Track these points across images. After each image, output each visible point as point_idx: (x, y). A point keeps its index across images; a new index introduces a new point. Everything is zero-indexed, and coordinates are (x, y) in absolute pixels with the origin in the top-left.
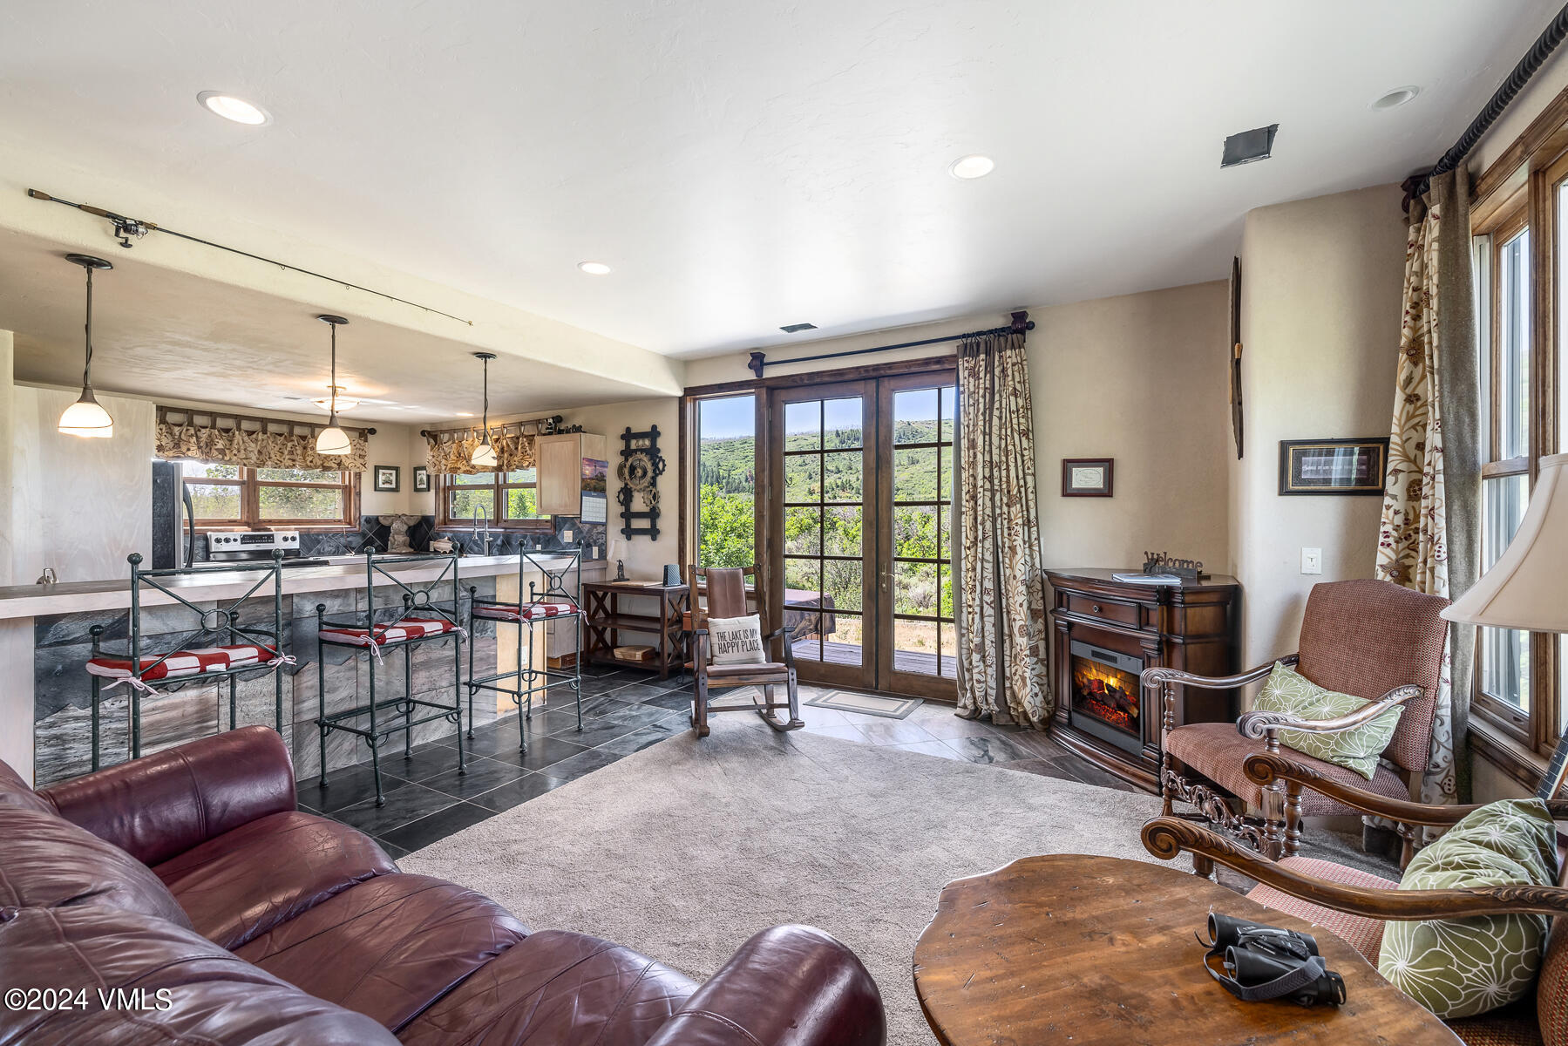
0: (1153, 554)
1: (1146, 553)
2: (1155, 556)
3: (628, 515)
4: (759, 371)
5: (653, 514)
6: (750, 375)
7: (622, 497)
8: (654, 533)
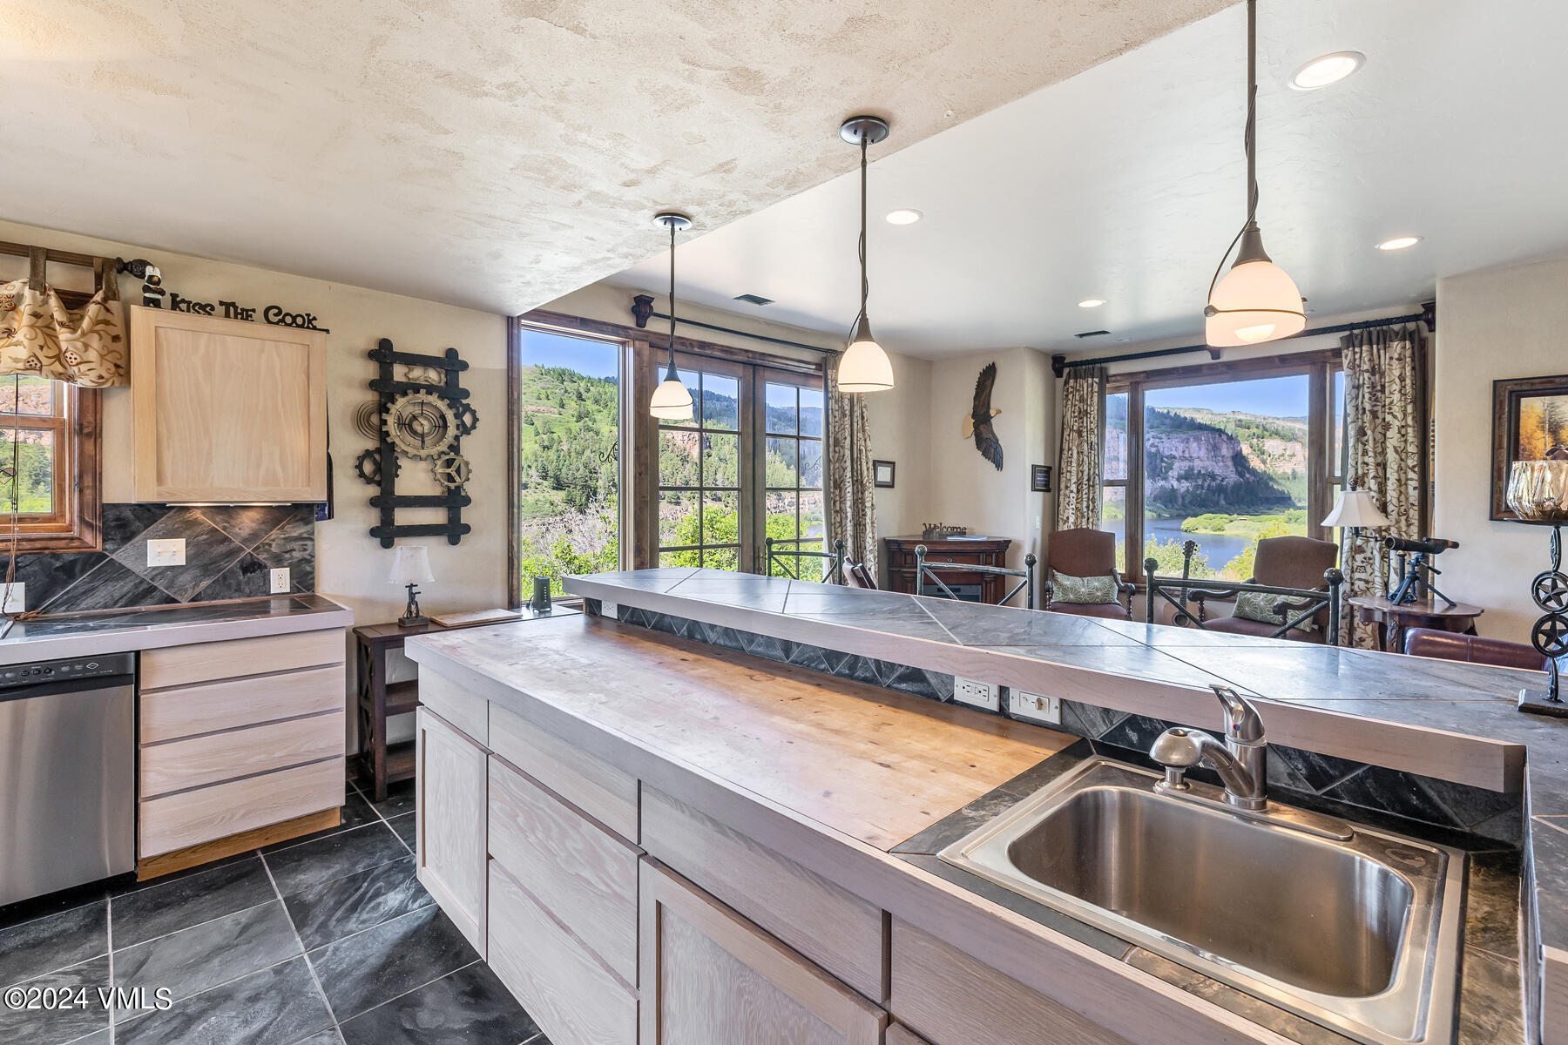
0: (930, 525)
1: (925, 524)
2: (932, 526)
3: (386, 502)
4: (641, 322)
5: (454, 499)
6: (628, 321)
7: (368, 467)
8: (454, 531)
